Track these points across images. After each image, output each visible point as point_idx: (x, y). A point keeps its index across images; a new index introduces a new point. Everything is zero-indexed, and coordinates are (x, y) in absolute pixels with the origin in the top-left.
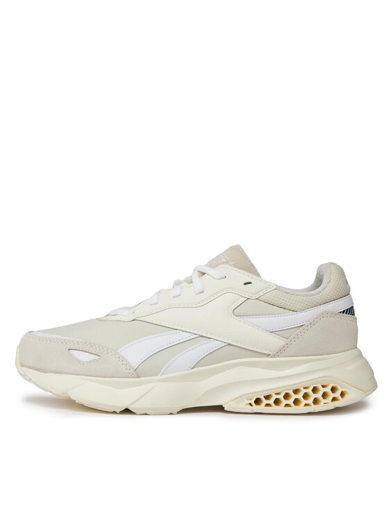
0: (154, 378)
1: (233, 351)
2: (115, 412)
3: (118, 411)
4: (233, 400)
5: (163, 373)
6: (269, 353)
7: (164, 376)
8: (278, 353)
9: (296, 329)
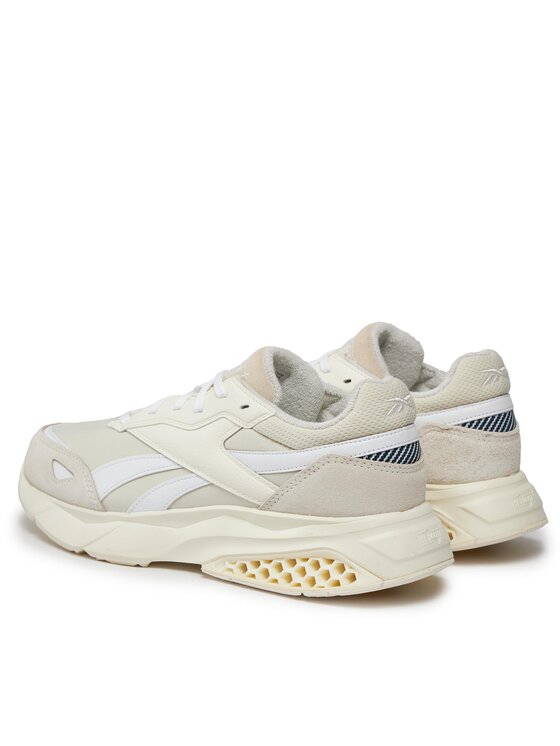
0: (123, 514)
1: (216, 494)
2: (73, 552)
3: (77, 551)
4: (213, 561)
5: (132, 511)
6: (259, 503)
7: (133, 515)
8: (268, 504)
9: (290, 475)
